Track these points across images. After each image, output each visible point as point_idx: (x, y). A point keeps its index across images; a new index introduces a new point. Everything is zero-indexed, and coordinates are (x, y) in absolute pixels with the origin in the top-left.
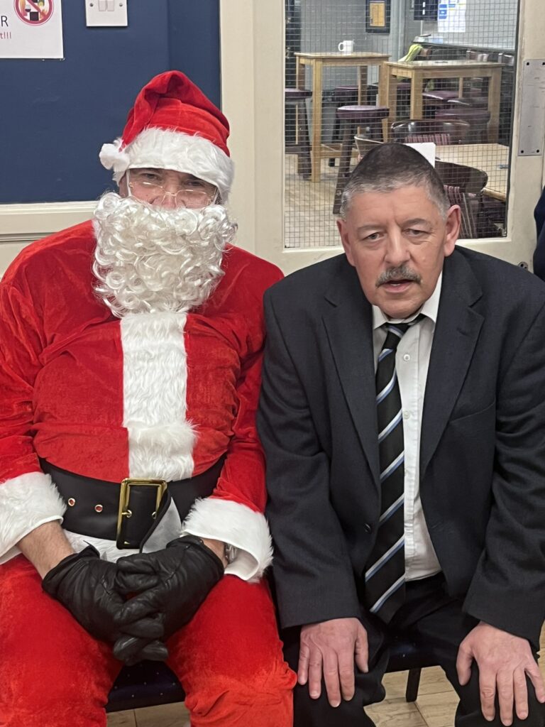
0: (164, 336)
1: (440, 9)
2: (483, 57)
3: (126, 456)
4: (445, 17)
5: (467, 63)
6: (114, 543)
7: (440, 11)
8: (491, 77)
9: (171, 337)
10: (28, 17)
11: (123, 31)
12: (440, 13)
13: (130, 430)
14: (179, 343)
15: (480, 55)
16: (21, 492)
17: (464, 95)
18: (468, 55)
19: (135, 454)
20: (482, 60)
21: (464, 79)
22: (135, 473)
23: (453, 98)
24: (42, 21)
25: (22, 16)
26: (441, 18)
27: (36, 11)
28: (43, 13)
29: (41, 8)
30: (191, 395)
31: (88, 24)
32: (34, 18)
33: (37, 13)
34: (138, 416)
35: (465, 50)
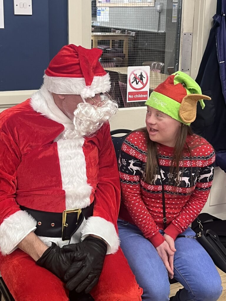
0: (75, 148)
1: (97, 12)
2: (118, 32)
3: (64, 201)
4: (100, 15)
5: (112, 34)
6: (61, 239)
7: (98, 12)
8: (124, 40)
9: (77, 149)
11: (30, 17)
12: (98, 13)
13: (66, 190)
14: (81, 151)
15: (117, 31)
16: (17, 219)
17: (112, 47)
18: (112, 31)
19: (68, 200)
20: (118, 33)
21: (112, 41)
22: (69, 208)
23: (108, 48)
26: (98, 15)
30: (88, 174)
31: (15, 14)
34: (69, 185)
35: (111, 29)
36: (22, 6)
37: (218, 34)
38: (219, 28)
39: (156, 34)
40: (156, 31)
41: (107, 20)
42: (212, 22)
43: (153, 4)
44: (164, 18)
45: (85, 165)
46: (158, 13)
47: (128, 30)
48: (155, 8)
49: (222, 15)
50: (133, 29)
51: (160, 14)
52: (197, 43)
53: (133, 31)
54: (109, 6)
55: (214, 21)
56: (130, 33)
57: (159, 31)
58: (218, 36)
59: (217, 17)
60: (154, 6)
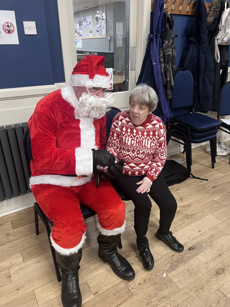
4: (77, 44)
10: (7, 32)
11: (36, 36)
15: (87, 53)
18: (84, 53)
24: (12, 33)
25: (5, 31)
27: (9, 30)
28: (11, 30)
29: (11, 29)
31: (25, 34)
32: (9, 32)
33: (10, 30)
35: (83, 51)
36: (29, 28)
37: (152, 46)
38: (152, 42)
39: (108, 53)
40: (108, 52)
41: (81, 47)
42: (148, 39)
43: (106, 35)
44: (112, 44)
45: (95, 135)
46: (109, 42)
47: (93, 52)
48: (107, 38)
49: (154, 34)
50: (95, 51)
51: (110, 42)
52: (139, 53)
53: (96, 52)
54: (81, 38)
55: (149, 37)
56: (94, 54)
57: (110, 52)
58: (152, 47)
59: (151, 35)
60: (106, 37)
